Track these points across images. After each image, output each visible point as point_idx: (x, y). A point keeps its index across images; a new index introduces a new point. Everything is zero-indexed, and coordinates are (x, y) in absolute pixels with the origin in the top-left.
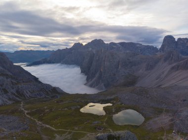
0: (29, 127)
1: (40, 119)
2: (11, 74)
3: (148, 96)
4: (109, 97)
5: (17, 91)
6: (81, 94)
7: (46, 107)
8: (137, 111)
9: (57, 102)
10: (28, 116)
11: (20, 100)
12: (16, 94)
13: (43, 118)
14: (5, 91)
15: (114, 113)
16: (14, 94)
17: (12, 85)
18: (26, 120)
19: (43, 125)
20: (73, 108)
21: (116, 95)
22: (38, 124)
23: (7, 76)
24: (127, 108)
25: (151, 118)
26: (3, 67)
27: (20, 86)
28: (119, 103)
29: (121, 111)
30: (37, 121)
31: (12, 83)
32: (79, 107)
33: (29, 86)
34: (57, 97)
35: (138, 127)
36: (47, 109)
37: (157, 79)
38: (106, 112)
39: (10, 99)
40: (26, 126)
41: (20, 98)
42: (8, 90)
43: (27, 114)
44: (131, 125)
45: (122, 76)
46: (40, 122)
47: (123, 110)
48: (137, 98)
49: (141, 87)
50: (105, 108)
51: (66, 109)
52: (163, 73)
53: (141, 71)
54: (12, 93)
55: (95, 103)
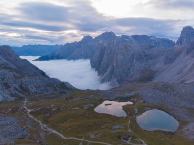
0: (29, 134)
1: (45, 121)
2: (15, 67)
3: (175, 93)
4: (127, 94)
5: (21, 86)
6: (93, 90)
7: (52, 106)
8: (167, 112)
9: (66, 99)
10: (31, 116)
11: (24, 96)
12: (19, 89)
13: (49, 120)
14: (7, 86)
15: (138, 114)
16: (17, 90)
17: (14, 79)
18: (27, 123)
19: (49, 129)
20: (86, 107)
21: (136, 92)
22: (42, 128)
23: (11, 69)
24: (152, 108)
25: (188, 122)
26: (8, 60)
27: (24, 80)
28: (141, 101)
29: (145, 111)
30: (41, 124)
31: (15, 77)
32: (93, 105)
33: (34, 80)
34: (66, 93)
35: (173, 134)
36: (54, 107)
37: (178, 74)
38: (126, 112)
39: (12, 95)
40: (25, 132)
41: (23, 94)
42: (10, 85)
43: (30, 113)
44: (163, 132)
45: (138, 70)
46: (45, 126)
47: (148, 110)
48: (162, 95)
49: (163, 82)
50: (124, 108)
51: (77, 108)
52: (186, 66)
53: (158, 65)
54: (15, 88)
55: (111, 101)
